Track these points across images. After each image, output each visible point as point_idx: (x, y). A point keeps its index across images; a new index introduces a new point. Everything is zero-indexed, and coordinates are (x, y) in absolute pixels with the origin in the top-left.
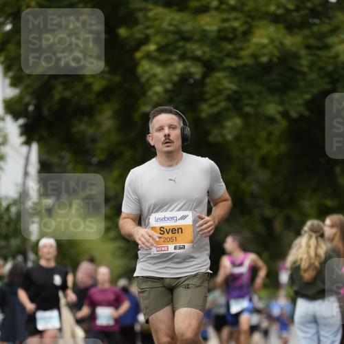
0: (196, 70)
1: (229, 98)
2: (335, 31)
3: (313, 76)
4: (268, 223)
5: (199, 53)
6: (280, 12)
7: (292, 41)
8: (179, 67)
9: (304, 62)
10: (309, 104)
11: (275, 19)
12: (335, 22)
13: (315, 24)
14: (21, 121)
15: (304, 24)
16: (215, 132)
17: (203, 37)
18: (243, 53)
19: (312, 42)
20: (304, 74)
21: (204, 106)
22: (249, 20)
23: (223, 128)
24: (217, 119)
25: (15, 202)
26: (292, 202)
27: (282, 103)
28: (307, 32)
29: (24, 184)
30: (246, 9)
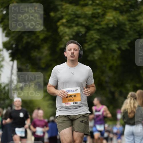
0: (83, 30)
1: (96, 42)
2: (140, 14)
3: (131, 33)
4: (113, 93)
5: (84, 23)
6: (118, 6)
7: (122, 18)
8: (76, 29)
9: (128, 27)
11: (115, 9)
12: (140, 10)
13: (132, 11)
14: (10, 51)
15: (127, 11)
16: (91, 56)
17: (86, 16)
18: (102, 23)
19: (131, 18)
20: (127, 32)
21: (86, 45)
22: (105, 9)
23: (94, 54)
24: (91, 50)
25: (7, 85)
26: (122, 85)
27: (118, 44)
28: (128, 14)
29: (11, 78)
30: (103, 4)
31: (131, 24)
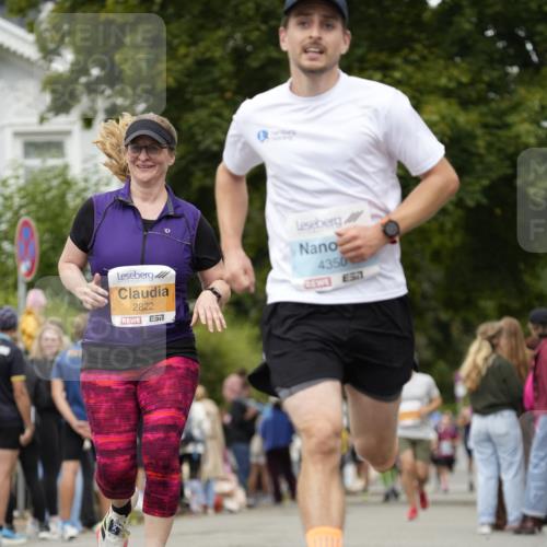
3: (491, 159)
4: (444, 328)
6: (452, 85)
7: (466, 119)
9: (481, 143)
10: (486, 191)
11: (447, 93)
12: (516, 98)
13: (493, 100)
15: (482, 100)
19: (490, 120)
20: (480, 156)
22: (417, 95)
26: (469, 303)
28: (484, 109)
30: (414, 82)
31: (491, 134)
